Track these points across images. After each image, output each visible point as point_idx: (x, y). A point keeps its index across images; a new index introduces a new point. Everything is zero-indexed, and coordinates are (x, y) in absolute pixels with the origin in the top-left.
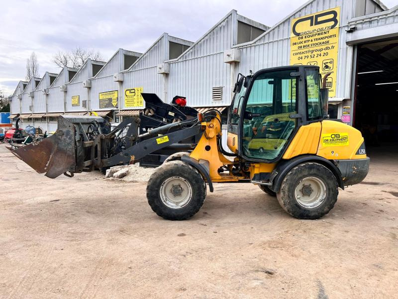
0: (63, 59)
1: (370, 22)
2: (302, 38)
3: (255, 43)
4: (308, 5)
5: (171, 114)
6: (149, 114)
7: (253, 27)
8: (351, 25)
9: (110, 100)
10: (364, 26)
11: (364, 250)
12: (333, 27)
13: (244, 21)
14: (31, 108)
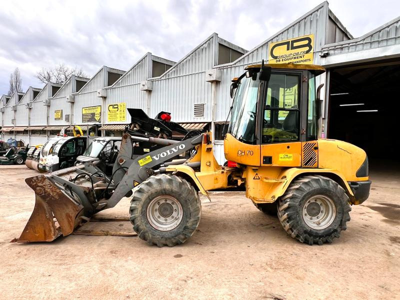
0: (47, 75)
1: (342, 49)
2: (279, 61)
3: (235, 64)
4: (285, 31)
5: (157, 129)
6: (135, 129)
7: (232, 49)
8: (324, 51)
9: (93, 114)
10: (336, 52)
11: (364, 269)
12: (308, 52)
13: (224, 44)
14: (13, 121)
